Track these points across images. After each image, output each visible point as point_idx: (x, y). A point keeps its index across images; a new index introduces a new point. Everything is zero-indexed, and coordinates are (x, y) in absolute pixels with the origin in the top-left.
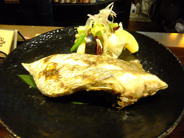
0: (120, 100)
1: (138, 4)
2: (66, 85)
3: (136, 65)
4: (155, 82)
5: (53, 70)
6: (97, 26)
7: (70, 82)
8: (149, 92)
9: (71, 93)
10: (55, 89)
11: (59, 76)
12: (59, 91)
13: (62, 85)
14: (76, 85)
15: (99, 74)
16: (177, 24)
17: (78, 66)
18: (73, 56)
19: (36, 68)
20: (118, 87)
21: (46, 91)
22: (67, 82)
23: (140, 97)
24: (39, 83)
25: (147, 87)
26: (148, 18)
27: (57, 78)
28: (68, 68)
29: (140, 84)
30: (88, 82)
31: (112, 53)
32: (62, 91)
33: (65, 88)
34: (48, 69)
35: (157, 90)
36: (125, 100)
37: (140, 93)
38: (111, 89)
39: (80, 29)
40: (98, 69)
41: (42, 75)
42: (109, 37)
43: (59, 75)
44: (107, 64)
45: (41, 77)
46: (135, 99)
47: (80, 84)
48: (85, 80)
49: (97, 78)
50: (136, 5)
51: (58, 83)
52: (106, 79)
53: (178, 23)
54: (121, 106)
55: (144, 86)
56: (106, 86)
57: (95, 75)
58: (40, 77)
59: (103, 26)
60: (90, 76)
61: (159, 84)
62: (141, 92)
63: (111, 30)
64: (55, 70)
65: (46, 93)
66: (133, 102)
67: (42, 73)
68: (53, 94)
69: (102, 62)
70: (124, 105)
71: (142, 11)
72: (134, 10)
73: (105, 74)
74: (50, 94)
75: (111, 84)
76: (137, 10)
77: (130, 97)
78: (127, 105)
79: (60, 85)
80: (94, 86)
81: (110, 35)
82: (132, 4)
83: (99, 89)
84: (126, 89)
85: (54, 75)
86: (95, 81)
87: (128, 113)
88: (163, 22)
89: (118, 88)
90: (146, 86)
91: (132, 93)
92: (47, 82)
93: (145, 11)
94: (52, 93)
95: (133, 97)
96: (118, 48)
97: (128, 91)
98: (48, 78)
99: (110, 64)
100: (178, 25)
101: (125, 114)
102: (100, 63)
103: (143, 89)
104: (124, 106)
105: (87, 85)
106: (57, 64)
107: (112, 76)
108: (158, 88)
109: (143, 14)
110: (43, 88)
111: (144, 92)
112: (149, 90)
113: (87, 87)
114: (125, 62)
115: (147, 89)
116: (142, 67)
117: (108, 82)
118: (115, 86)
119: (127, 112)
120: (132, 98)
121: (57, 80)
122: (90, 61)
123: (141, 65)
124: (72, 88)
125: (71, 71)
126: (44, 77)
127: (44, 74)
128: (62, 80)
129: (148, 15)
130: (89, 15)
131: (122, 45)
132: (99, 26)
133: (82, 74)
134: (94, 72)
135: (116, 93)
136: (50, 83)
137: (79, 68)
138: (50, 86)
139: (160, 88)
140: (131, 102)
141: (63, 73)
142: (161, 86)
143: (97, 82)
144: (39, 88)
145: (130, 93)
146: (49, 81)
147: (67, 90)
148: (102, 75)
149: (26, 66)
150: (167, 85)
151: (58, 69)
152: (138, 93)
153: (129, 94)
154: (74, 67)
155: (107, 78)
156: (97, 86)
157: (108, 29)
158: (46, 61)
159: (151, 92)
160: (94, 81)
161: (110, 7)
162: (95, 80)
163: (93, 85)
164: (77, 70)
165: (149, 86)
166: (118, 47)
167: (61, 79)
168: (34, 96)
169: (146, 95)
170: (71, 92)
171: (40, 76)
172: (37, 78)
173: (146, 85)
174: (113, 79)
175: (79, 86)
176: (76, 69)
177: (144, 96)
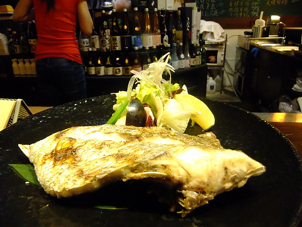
0: (183, 197)
1: (218, 76)
2: (87, 173)
3: (208, 140)
4: (241, 161)
5: (68, 149)
6: (145, 87)
7: (95, 166)
8: (233, 180)
9: (96, 187)
10: (67, 181)
11: (76, 159)
12: (74, 184)
13: (81, 173)
14: (105, 171)
15: (144, 151)
16: (281, 103)
17: (111, 142)
18: (104, 128)
19: (41, 150)
20: (178, 171)
21: (52, 185)
22: (89, 167)
23: (219, 191)
24: (42, 172)
25: (228, 171)
26: (236, 96)
27: (73, 162)
28: (93, 146)
29: (215, 165)
30: (125, 165)
31: (170, 129)
32: (80, 183)
33: (86, 178)
34: (59, 149)
35: (248, 177)
36: (192, 195)
37: (218, 183)
38: (165, 174)
39: (121, 95)
40: (142, 145)
41: (48, 158)
42: (165, 104)
43: (77, 157)
44: (159, 137)
45: (47, 162)
46: (210, 194)
47: (110, 169)
48: (119, 162)
49: (140, 157)
50: (215, 79)
51: (75, 171)
52: (155, 158)
53: (283, 102)
54: (185, 209)
55: (223, 169)
56: (156, 171)
57: (137, 153)
58: (44, 163)
59: (155, 87)
60: (128, 155)
61: (250, 165)
62: (220, 180)
63: (169, 94)
64: (71, 148)
65: (52, 189)
66: (206, 199)
67: (49, 156)
68: (64, 189)
69: (151, 135)
70: (190, 206)
71: (225, 86)
72: (213, 86)
73: (155, 150)
74: (59, 191)
75: (165, 167)
76: (216, 86)
77: (200, 190)
78: (195, 206)
79: (77, 173)
80: (136, 171)
81: (166, 101)
82: (208, 77)
83: (145, 177)
84: (192, 175)
85: (69, 157)
86: (137, 163)
87: (199, 221)
88: (260, 102)
89: (178, 173)
90: (226, 169)
91: (202, 182)
92: (55, 169)
93: (229, 86)
94: (62, 188)
95: (205, 191)
96: (180, 121)
97: (195, 178)
98: (59, 163)
99: (164, 137)
100: (283, 105)
101: (193, 224)
102: (147, 137)
103: (222, 174)
104: (190, 208)
105: (123, 170)
106: (75, 140)
107: (166, 153)
108: (249, 171)
109: (227, 92)
110: (48, 181)
111: (224, 180)
112: (232, 176)
113: (124, 174)
114: (190, 136)
115: (229, 174)
116: (219, 142)
117: (158, 162)
118: (172, 168)
119: (197, 219)
120: (204, 193)
121: (73, 165)
122: (130, 135)
123: (217, 140)
124: (98, 176)
125: (98, 150)
126: (52, 162)
127: (52, 157)
128: (81, 165)
129: (235, 92)
130: (132, 71)
131: (187, 116)
132: (149, 87)
133: (117, 152)
134: (135, 149)
135: (175, 182)
136: (61, 171)
137: (112, 145)
138: (59, 176)
139: (252, 172)
140: (202, 201)
141: (84, 153)
142: (253, 168)
143: (140, 164)
144: (41, 183)
145: (198, 182)
146: (59, 167)
147: (88, 182)
148: (149, 151)
149: (25, 149)
150: (264, 166)
151: (76, 148)
152: (214, 183)
153: (198, 184)
154: (104, 143)
155: (158, 157)
156: (141, 171)
157: (163, 92)
158: (57, 137)
159: (237, 180)
160: (135, 163)
161: (165, 59)
162: (136, 161)
163: (133, 170)
164: (107, 148)
165: (231, 169)
166: (180, 119)
167: (79, 164)
168: (31, 197)
169: (228, 185)
170: (96, 185)
171: (45, 160)
172: (39, 164)
173: (227, 167)
174: (168, 158)
175: (109, 172)
176: (106, 146)
177: (224, 188)
